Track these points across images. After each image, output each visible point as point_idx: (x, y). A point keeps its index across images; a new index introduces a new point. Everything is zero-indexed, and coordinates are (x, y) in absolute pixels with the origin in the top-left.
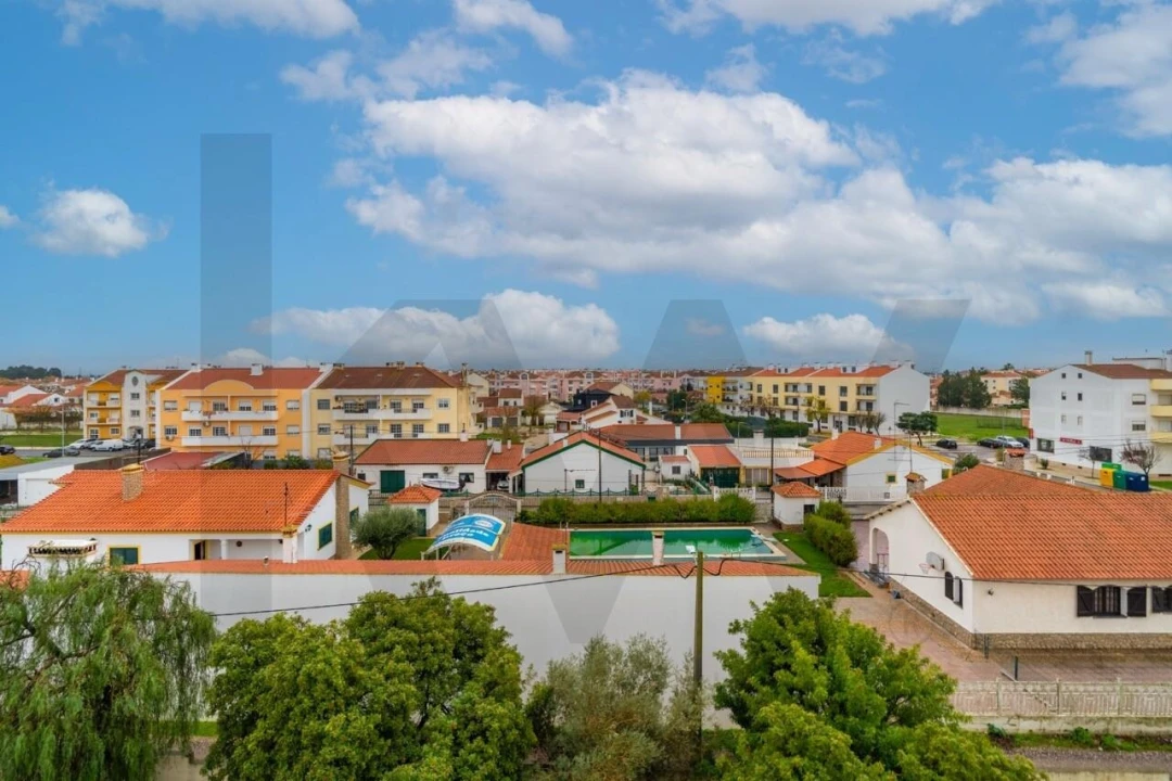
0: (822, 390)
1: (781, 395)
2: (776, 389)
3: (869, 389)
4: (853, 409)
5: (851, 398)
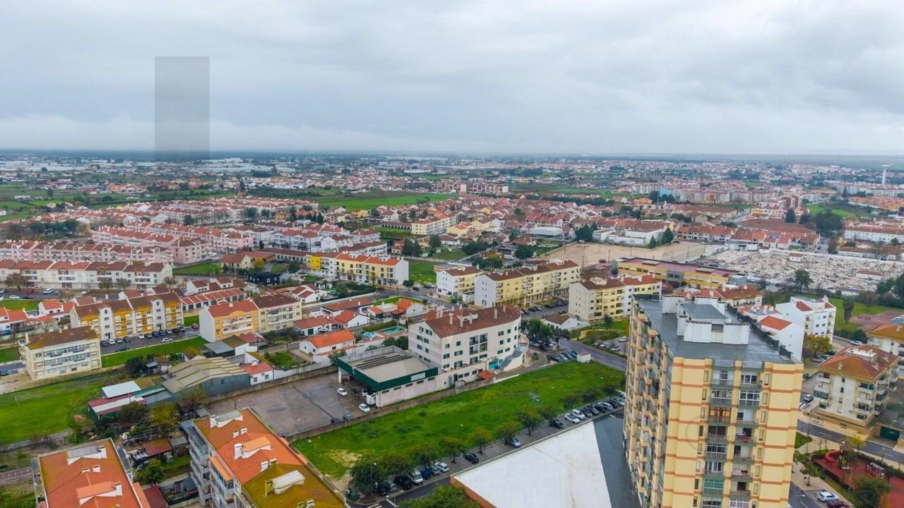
0: (373, 268)
1: (354, 269)
2: (352, 266)
3: (391, 269)
4: (385, 277)
5: (385, 273)
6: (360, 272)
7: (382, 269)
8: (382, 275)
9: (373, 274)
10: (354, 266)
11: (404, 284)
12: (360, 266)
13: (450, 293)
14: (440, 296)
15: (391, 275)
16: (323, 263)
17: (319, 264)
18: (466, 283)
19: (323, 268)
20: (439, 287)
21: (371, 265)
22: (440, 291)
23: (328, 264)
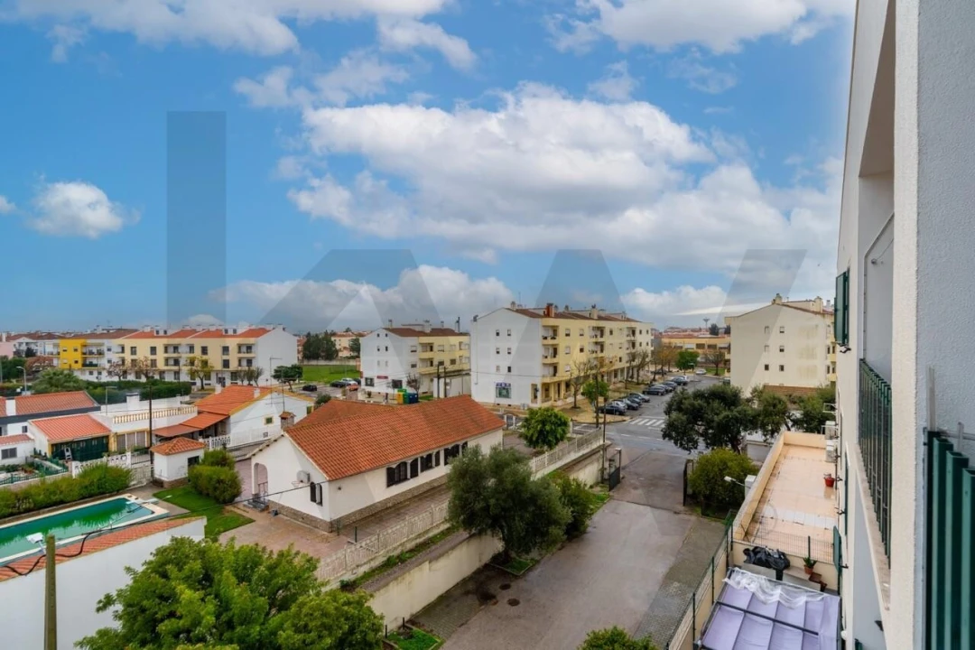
0: (204, 350)
1: (160, 357)
2: (153, 350)
3: (249, 348)
4: (234, 366)
5: (233, 357)
6: (177, 362)
7: (226, 350)
8: (226, 364)
9: (205, 363)
10: (160, 350)
11: (275, 377)
12: (176, 348)
13: (397, 384)
14: (369, 394)
15: (249, 362)
16: (91, 353)
17: (78, 356)
18: (437, 357)
19: (91, 365)
20: (367, 374)
21: (198, 343)
22: (370, 382)
23: (100, 353)
